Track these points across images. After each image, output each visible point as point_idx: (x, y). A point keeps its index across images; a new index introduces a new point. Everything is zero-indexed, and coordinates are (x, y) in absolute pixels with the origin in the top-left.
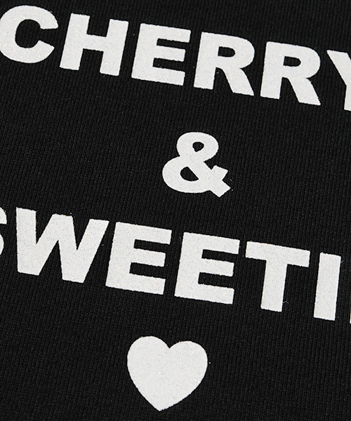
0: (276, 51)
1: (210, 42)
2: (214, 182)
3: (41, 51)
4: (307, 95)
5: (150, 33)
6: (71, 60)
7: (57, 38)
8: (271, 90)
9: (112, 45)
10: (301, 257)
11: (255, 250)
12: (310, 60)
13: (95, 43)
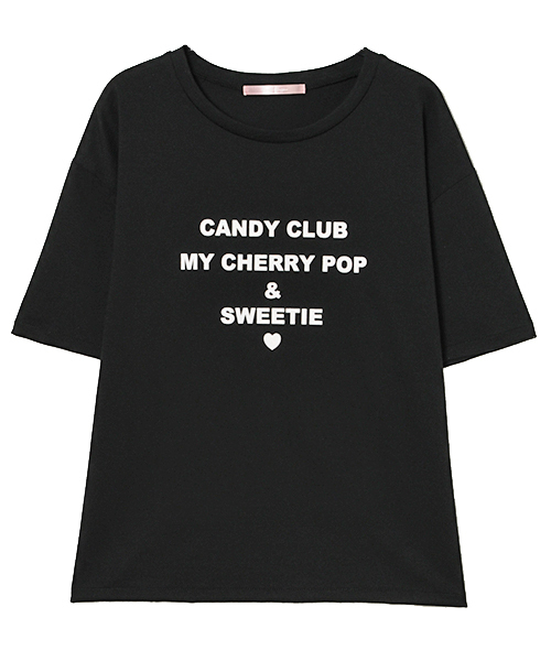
0: (287, 257)
1: (272, 257)
2: (277, 295)
3: (233, 266)
4: (296, 269)
5: (257, 257)
6: (240, 268)
7: (236, 262)
8: (287, 269)
9: (248, 262)
10: (298, 311)
11: (288, 310)
12: (295, 258)
13: (245, 262)
